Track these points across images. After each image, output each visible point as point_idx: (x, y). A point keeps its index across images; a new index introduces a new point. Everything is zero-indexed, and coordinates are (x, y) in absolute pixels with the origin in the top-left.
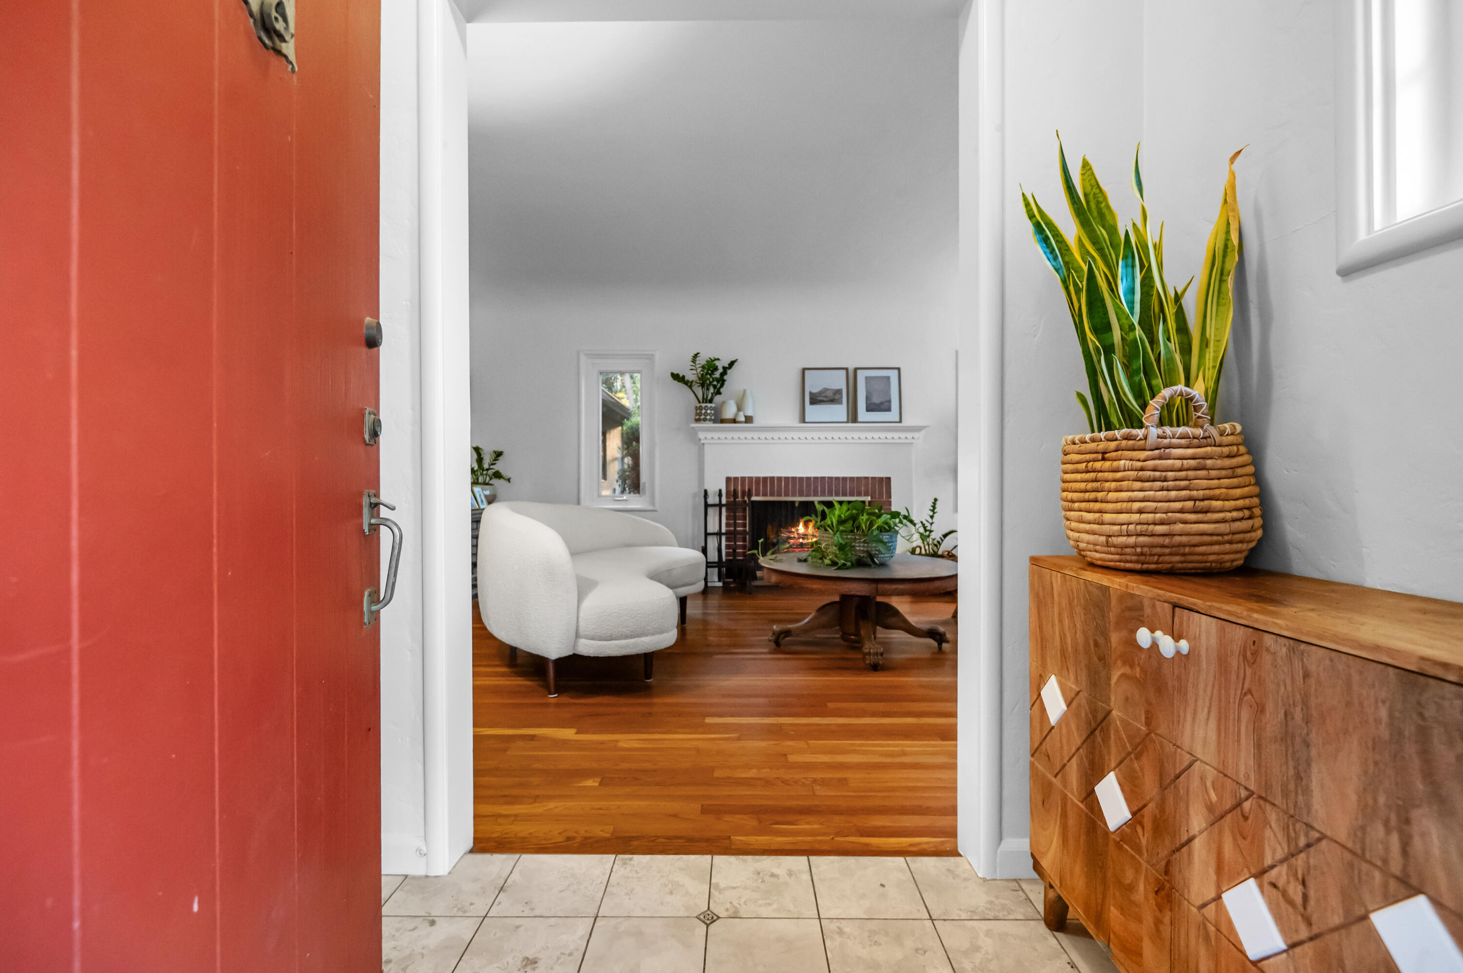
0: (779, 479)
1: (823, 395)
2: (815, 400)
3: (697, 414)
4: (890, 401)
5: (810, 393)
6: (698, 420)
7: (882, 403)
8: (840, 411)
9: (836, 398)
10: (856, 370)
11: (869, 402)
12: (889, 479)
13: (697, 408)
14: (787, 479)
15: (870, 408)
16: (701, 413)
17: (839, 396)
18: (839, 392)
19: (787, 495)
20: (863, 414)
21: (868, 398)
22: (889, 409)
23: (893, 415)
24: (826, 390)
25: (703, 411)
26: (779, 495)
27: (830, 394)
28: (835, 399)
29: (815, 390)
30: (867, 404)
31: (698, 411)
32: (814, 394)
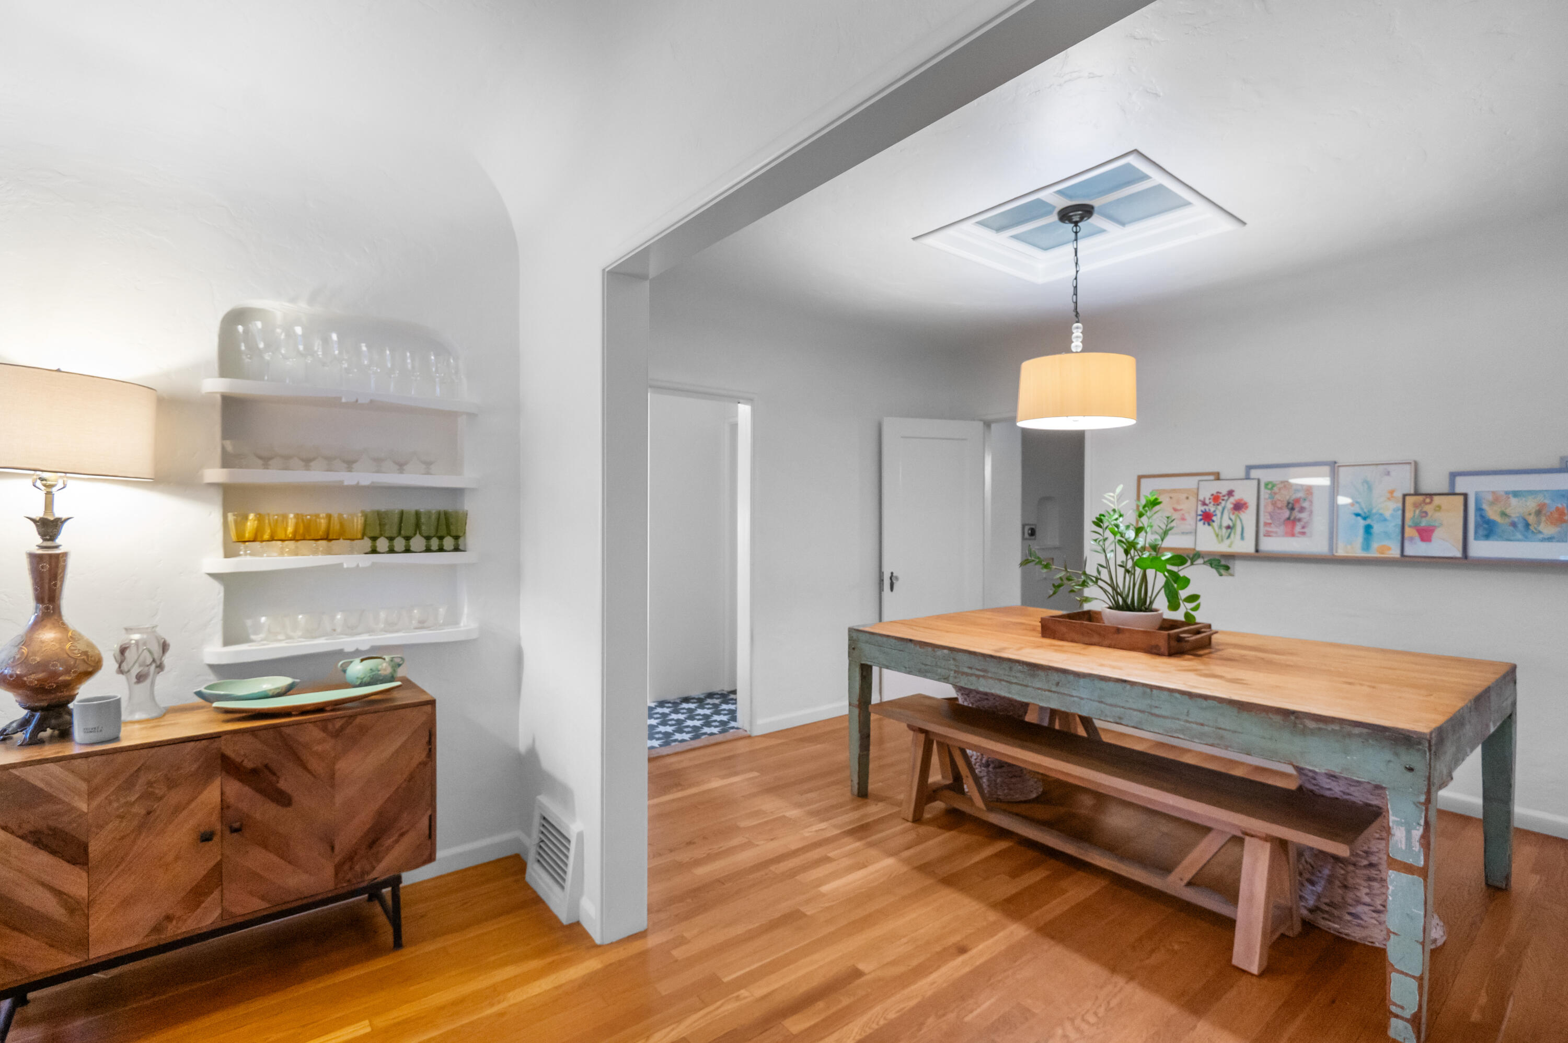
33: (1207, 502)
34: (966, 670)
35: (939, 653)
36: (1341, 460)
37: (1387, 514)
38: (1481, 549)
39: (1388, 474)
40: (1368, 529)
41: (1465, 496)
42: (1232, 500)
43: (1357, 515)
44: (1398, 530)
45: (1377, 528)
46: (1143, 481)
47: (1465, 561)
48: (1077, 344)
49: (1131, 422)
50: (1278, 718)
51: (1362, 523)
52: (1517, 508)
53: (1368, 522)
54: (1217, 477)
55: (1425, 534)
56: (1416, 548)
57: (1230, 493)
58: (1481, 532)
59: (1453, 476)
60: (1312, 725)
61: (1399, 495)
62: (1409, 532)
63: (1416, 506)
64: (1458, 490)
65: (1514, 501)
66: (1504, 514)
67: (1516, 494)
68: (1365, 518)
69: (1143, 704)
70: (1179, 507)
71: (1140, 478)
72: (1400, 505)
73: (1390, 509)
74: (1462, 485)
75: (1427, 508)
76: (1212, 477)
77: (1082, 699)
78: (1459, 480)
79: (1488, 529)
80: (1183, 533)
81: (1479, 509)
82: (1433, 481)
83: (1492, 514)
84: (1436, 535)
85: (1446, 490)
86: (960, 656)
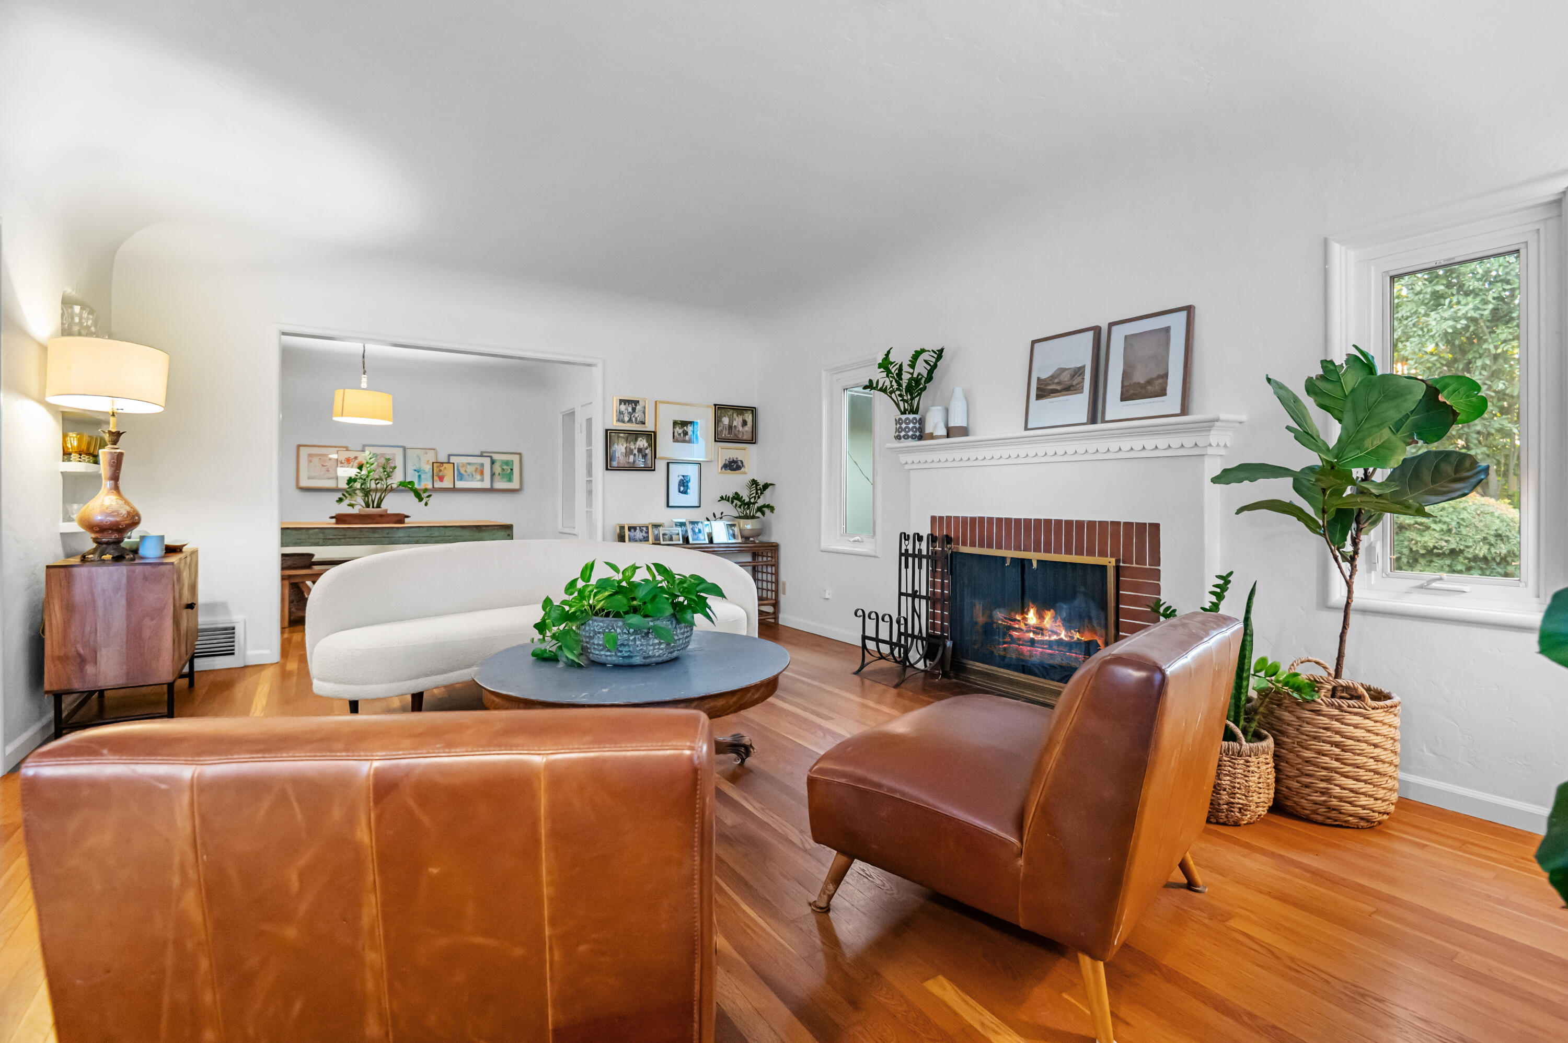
0: (990, 520)
1: (1056, 381)
2: (1044, 391)
3: (899, 430)
4: (1166, 376)
5: (1038, 379)
6: (898, 438)
7: (1150, 382)
8: (1078, 405)
9: (1074, 383)
10: (1111, 325)
11: (1126, 384)
12: (1155, 527)
13: (899, 421)
14: (999, 520)
15: (1127, 395)
16: (900, 427)
17: (1079, 379)
18: (1080, 371)
19: (999, 547)
20: (1114, 407)
21: (1125, 375)
22: (1162, 392)
23: (1171, 401)
24: (1062, 370)
25: (904, 426)
26: (990, 546)
27: (1065, 377)
28: (1073, 386)
29: (1045, 376)
30: (1122, 387)
31: (898, 426)
32: (1045, 380)
33: (343, 462)
34: (331, 537)
35: (311, 531)
36: (407, 446)
37: (427, 471)
38: (459, 484)
39: (426, 453)
40: (419, 476)
41: (454, 464)
42: (357, 461)
43: (415, 470)
44: (431, 477)
45: (423, 476)
46: (301, 448)
47: (454, 490)
48: (364, 385)
49: (390, 423)
50: (475, 529)
51: (417, 474)
52: (470, 469)
53: (419, 473)
54: (347, 449)
55: (441, 479)
56: (438, 485)
57: (356, 458)
58: (459, 478)
59: (449, 456)
60: (484, 528)
61: (431, 462)
62: (435, 478)
63: (438, 467)
64: (451, 462)
65: (468, 466)
66: (466, 471)
67: (469, 464)
68: (418, 472)
69: (428, 534)
70: (325, 464)
71: (299, 446)
72: (431, 467)
73: (428, 468)
74: (453, 459)
75: (442, 468)
76: (345, 449)
77: (399, 537)
78: (451, 457)
79: (461, 477)
80: (328, 479)
81: (458, 470)
82: (442, 458)
83: (462, 471)
84: (445, 479)
85: (446, 461)
86: (327, 531)
